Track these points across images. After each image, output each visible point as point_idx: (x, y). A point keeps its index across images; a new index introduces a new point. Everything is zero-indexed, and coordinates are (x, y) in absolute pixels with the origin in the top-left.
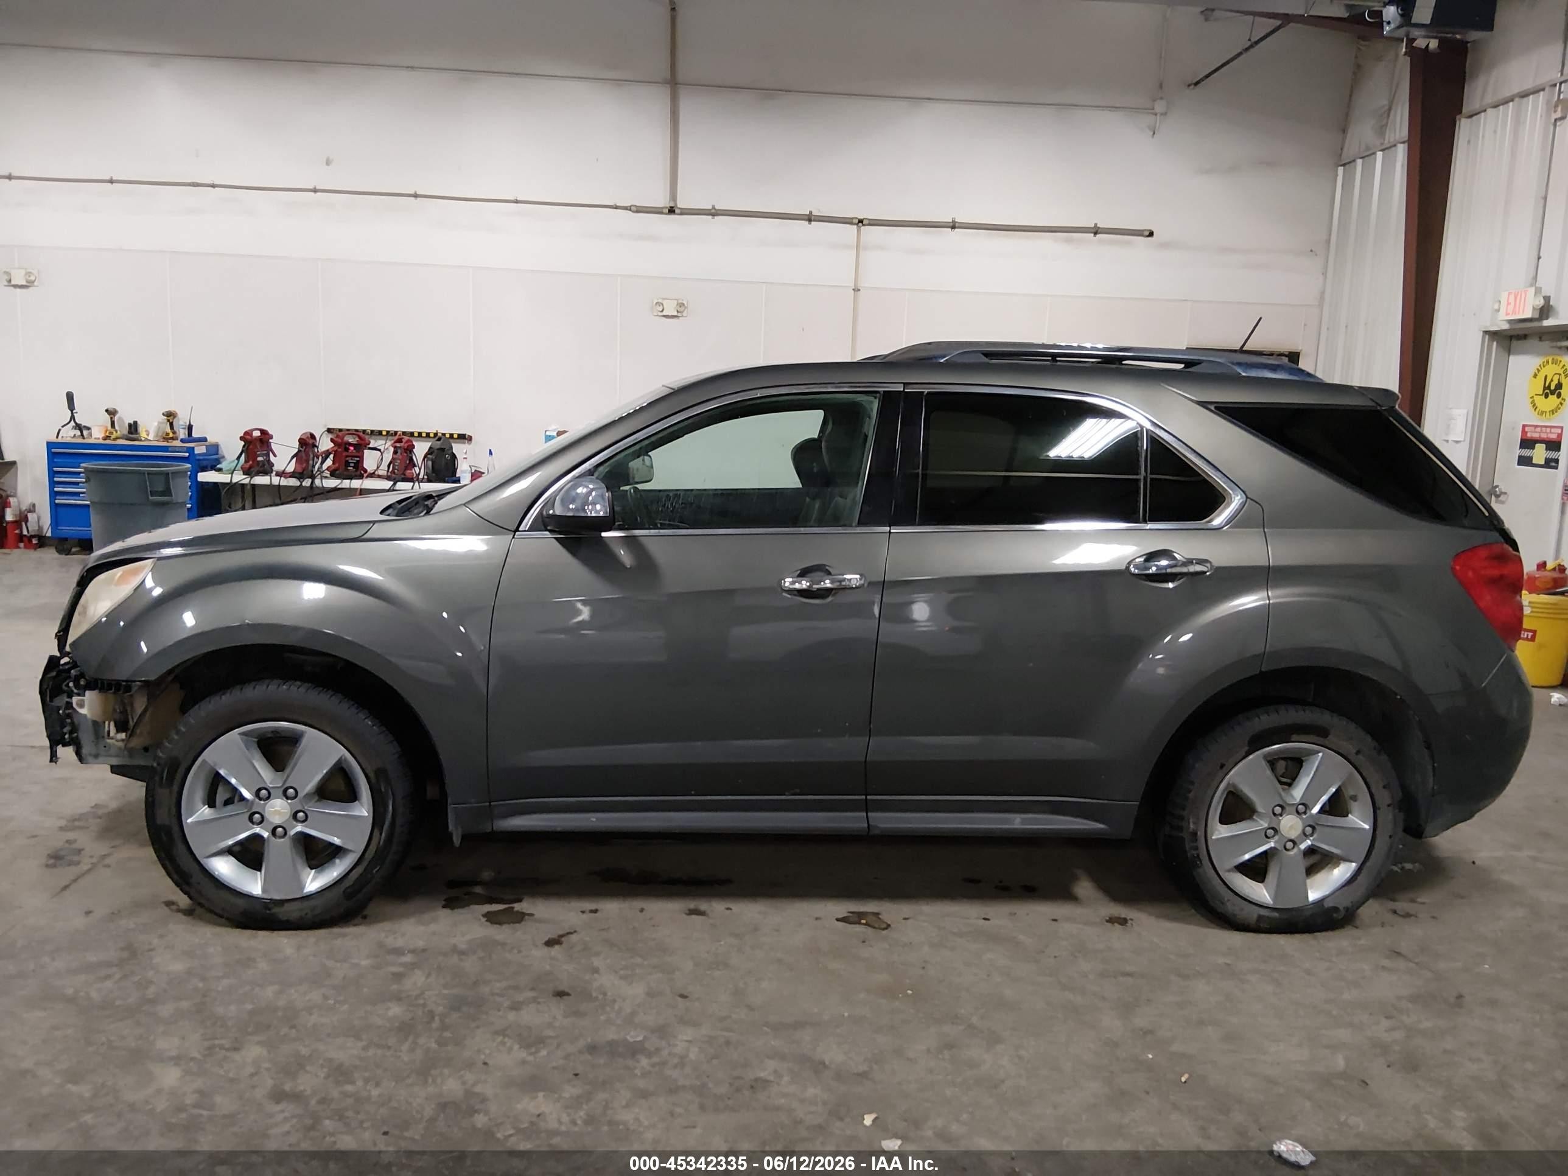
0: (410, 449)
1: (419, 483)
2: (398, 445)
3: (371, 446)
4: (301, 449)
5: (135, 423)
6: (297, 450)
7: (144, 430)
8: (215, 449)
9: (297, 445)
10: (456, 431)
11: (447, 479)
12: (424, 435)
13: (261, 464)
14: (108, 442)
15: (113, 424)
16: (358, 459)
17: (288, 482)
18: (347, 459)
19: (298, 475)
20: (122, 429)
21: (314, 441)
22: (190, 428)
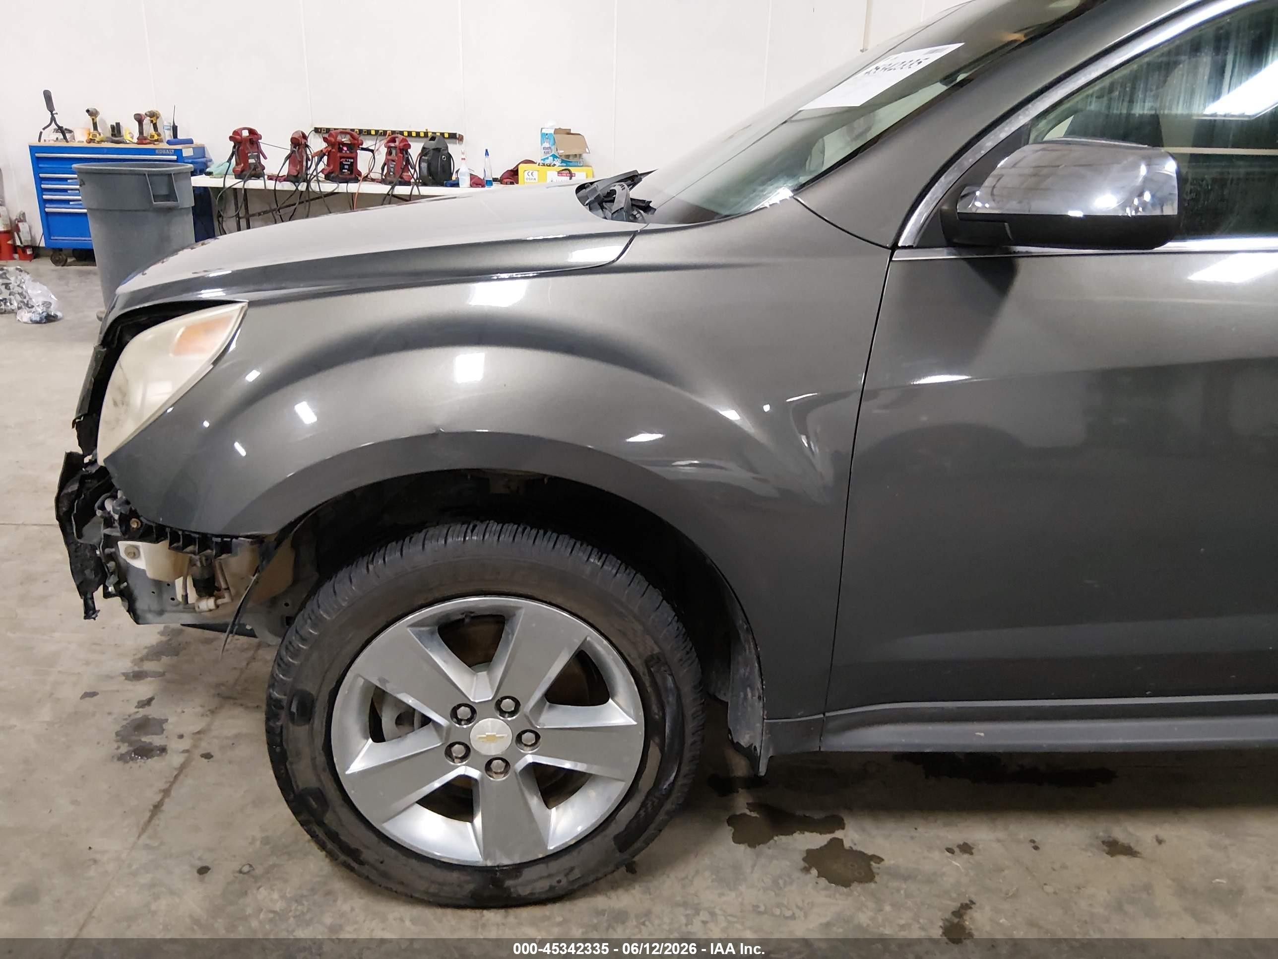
0: (405, 149)
1: (418, 187)
2: (392, 145)
3: (364, 146)
4: (294, 149)
5: (118, 124)
6: (289, 152)
7: (128, 132)
8: (201, 151)
9: (288, 145)
10: (447, 130)
11: (445, 182)
12: (414, 134)
13: (253, 167)
14: (92, 145)
15: (95, 128)
16: (352, 160)
17: (283, 186)
18: (342, 160)
19: (294, 178)
20: (105, 131)
21: (305, 141)
22: (175, 129)
